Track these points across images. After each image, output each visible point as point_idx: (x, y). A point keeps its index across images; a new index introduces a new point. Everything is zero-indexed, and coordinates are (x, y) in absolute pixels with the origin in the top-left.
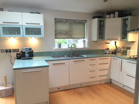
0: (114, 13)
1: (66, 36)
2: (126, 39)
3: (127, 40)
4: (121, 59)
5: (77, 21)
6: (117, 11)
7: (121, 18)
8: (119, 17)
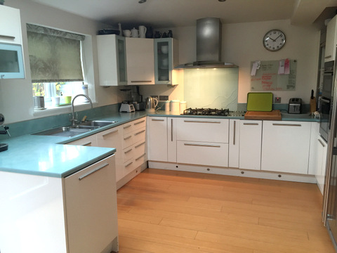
0: (137, 28)
1: (47, 74)
2: (168, 80)
3: (170, 83)
4: (170, 119)
5: (67, 37)
6: (142, 25)
7: (152, 39)
8: (147, 36)
